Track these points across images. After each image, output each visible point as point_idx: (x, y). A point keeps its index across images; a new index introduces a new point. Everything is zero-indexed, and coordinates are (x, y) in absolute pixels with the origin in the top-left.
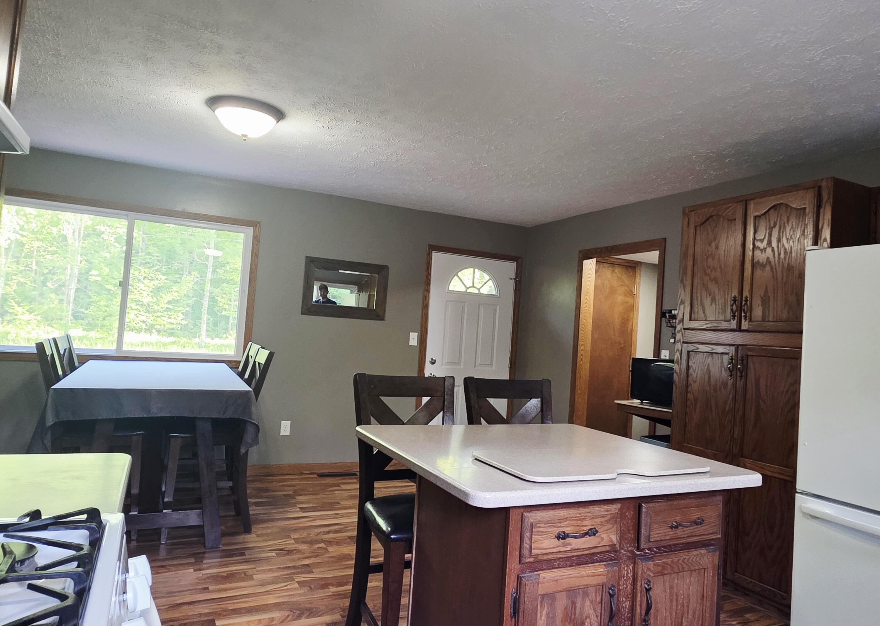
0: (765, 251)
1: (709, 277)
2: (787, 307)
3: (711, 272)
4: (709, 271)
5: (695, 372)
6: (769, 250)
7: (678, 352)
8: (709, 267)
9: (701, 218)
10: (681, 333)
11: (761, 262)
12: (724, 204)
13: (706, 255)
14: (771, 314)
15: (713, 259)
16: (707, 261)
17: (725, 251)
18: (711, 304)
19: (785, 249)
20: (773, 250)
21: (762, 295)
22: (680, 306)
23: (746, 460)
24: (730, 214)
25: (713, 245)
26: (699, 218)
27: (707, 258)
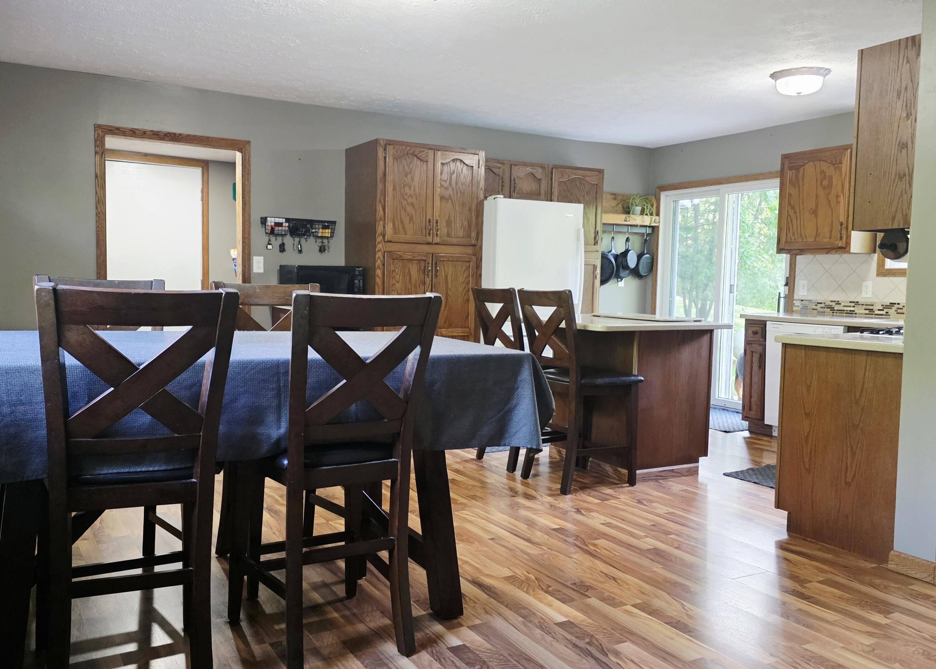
0: (448, 189)
1: (407, 201)
2: (462, 229)
3: (408, 198)
4: (406, 197)
5: (397, 274)
6: (450, 189)
7: (379, 260)
8: (406, 194)
9: (399, 152)
10: (381, 244)
11: (445, 197)
12: (418, 147)
13: (403, 184)
14: (453, 232)
15: (410, 188)
16: (404, 189)
17: (419, 184)
18: (410, 223)
19: (461, 190)
20: (453, 190)
21: (447, 219)
22: (379, 222)
23: (442, 330)
24: (423, 156)
25: (409, 176)
26: (397, 152)
27: (404, 187)
